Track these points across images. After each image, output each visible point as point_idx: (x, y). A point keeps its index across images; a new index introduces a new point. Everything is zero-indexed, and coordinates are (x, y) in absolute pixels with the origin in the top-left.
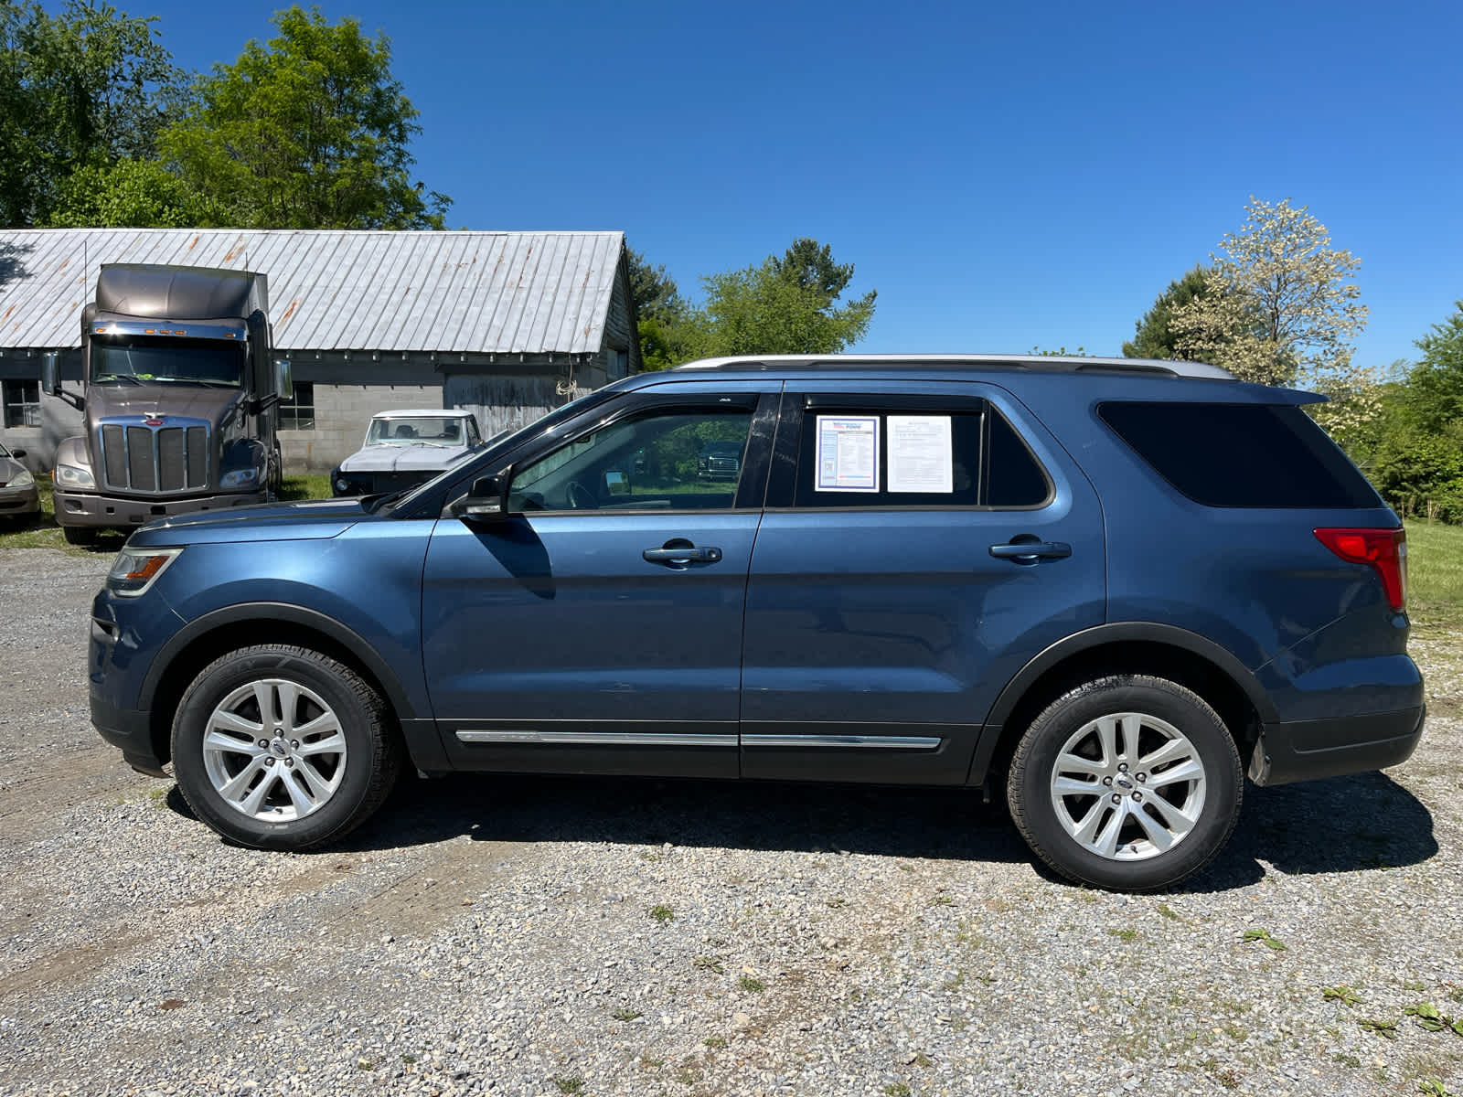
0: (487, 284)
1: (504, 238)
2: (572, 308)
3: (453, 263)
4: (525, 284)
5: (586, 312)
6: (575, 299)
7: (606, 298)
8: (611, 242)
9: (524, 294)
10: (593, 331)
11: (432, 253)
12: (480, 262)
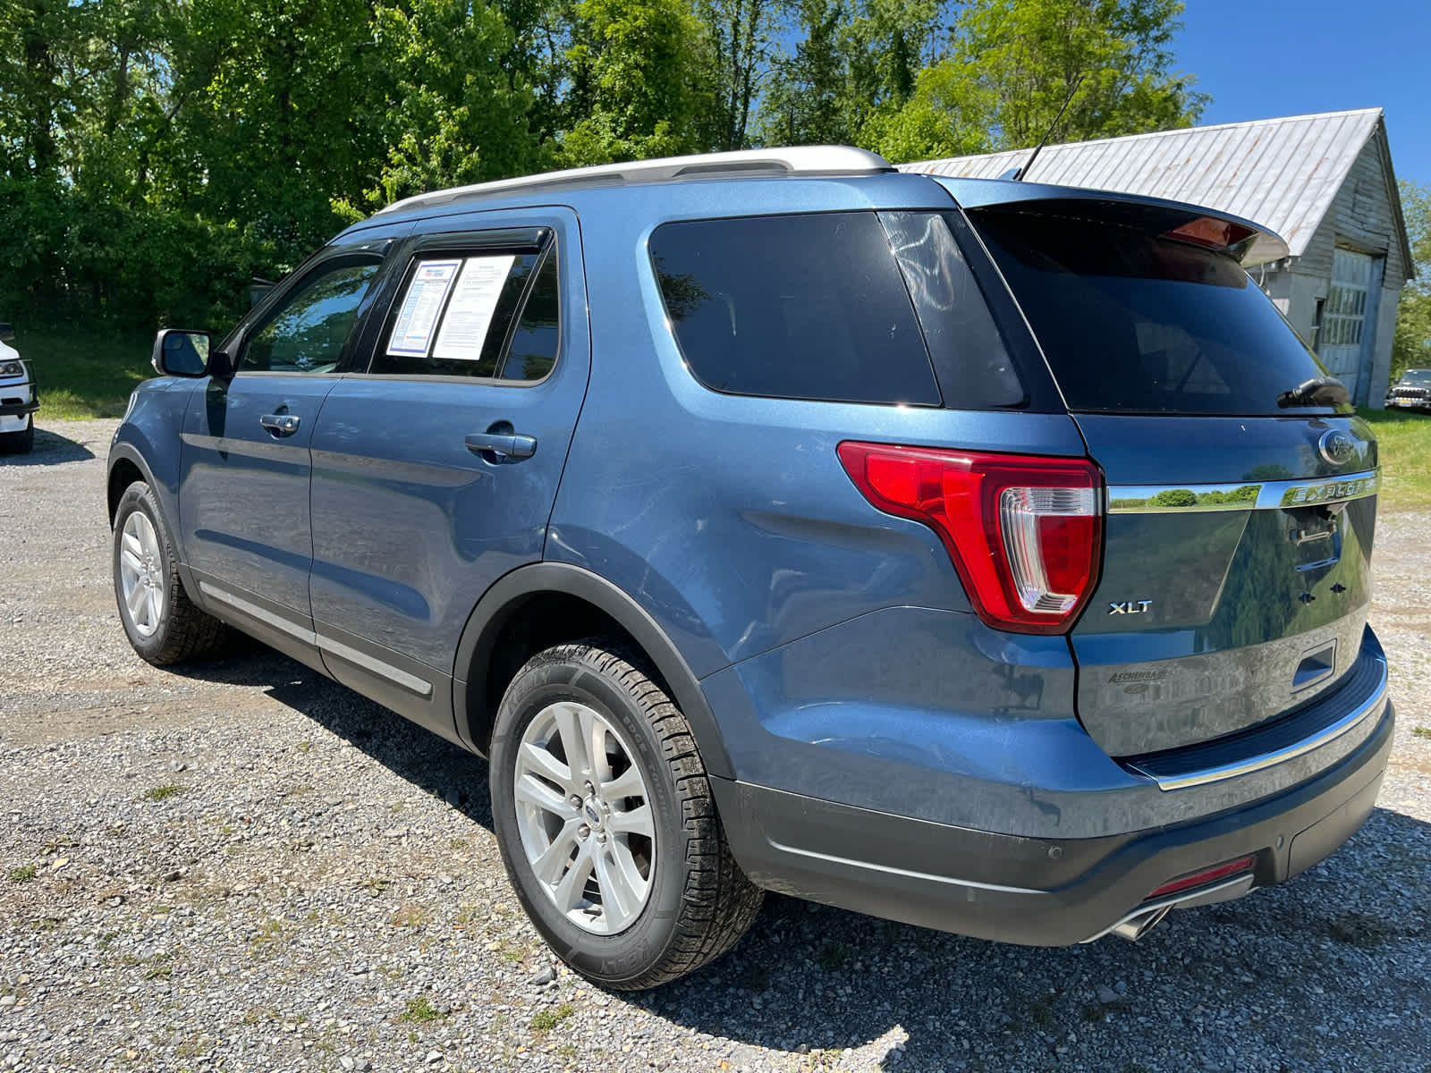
0: (1193, 186)
1: (1231, 131)
2: (1285, 205)
3: (1162, 166)
4: (1237, 183)
5: (1300, 208)
6: (1292, 194)
7: (1332, 190)
8: (1364, 120)
9: (1232, 193)
10: (1302, 231)
11: (1143, 158)
12: (1193, 163)
